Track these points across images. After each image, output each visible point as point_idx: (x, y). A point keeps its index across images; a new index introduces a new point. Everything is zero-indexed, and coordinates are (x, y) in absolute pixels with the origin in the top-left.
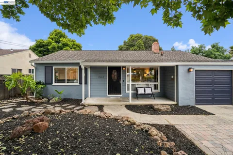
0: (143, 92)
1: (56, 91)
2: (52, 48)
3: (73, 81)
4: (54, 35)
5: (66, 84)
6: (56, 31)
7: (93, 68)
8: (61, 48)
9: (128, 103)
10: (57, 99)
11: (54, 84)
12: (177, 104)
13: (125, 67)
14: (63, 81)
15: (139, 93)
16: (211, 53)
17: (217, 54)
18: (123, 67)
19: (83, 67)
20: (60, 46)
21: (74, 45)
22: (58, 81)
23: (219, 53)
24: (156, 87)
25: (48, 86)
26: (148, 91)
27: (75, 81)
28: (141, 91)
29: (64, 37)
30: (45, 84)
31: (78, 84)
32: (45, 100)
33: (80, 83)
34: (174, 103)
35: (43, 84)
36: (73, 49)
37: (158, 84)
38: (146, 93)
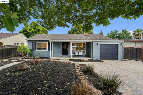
0: (78, 54)
1: (38, 53)
2: (32, 32)
3: (45, 49)
4: (32, 25)
5: (42, 50)
6: (33, 23)
7: (55, 43)
8: (36, 32)
9: (70, 59)
10: (38, 57)
11: (36, 50)
12: (92, 59)
13: (70, 42)
14: (40, 49)
15: (76, 54)
16: (121, 35)
17: (125, 35)
18: (69, 42)
19: (50, 42)
20: (36, 31)
21: (43, 30)
22: (38, 49)
23: (126, 35)
24: (84, 52)
25: (34, 51)
26: (80, 54)
27: (46, 49)
28: (77, 54)
29: (38, 26)
30: (32, 50)
31: (47, 50)
32: (33, 57)
33: (48, 50)
34: (91, 59)
35: (31, 50)
36: (43, 33)
37: (86, 50)
38: (79, 54)
